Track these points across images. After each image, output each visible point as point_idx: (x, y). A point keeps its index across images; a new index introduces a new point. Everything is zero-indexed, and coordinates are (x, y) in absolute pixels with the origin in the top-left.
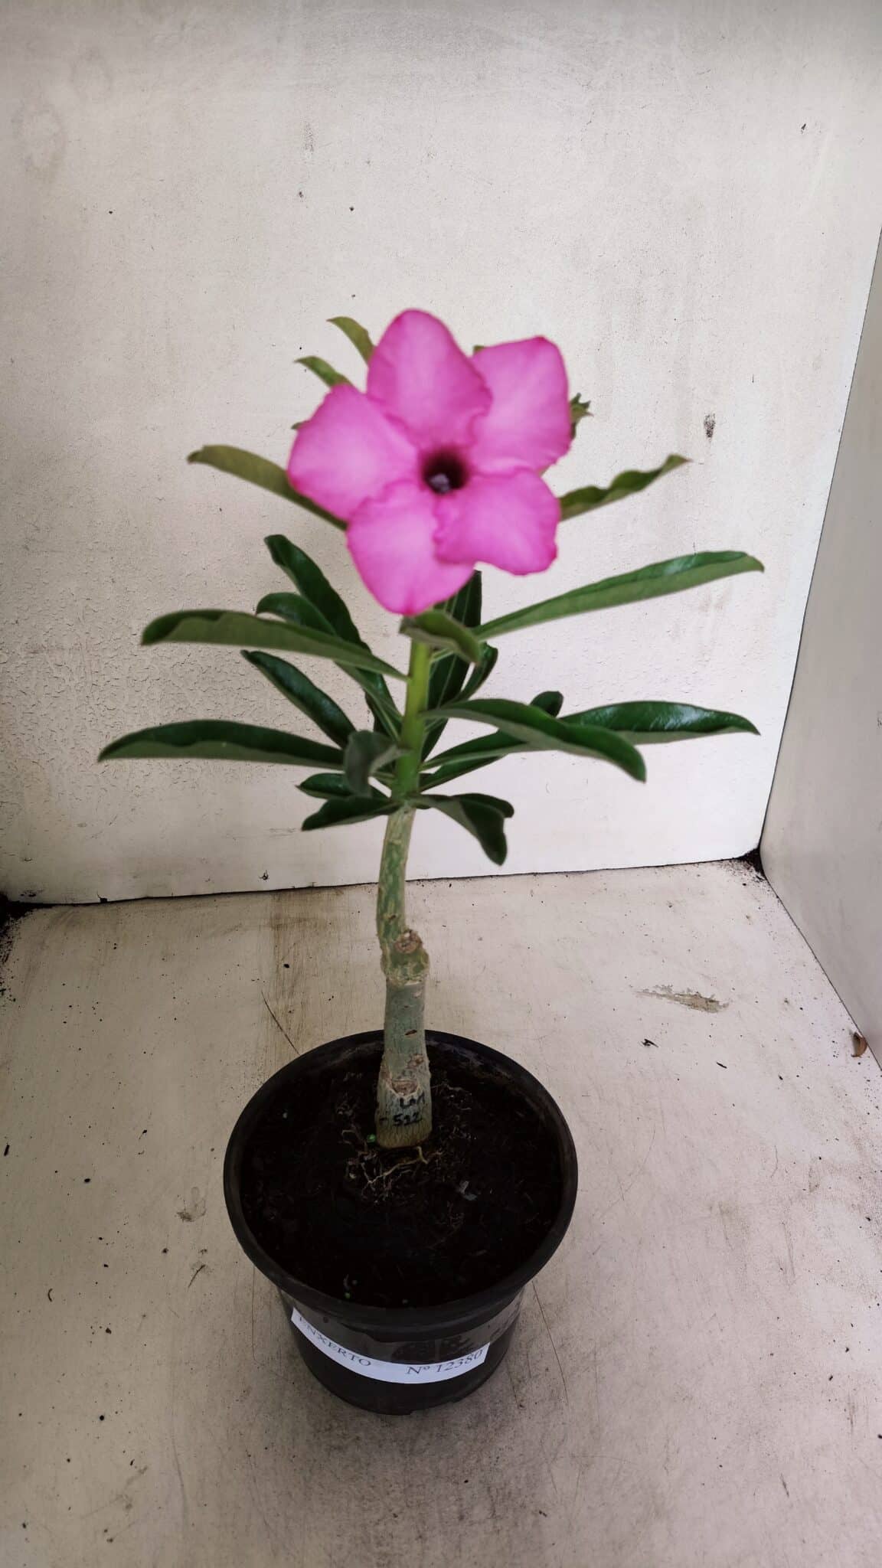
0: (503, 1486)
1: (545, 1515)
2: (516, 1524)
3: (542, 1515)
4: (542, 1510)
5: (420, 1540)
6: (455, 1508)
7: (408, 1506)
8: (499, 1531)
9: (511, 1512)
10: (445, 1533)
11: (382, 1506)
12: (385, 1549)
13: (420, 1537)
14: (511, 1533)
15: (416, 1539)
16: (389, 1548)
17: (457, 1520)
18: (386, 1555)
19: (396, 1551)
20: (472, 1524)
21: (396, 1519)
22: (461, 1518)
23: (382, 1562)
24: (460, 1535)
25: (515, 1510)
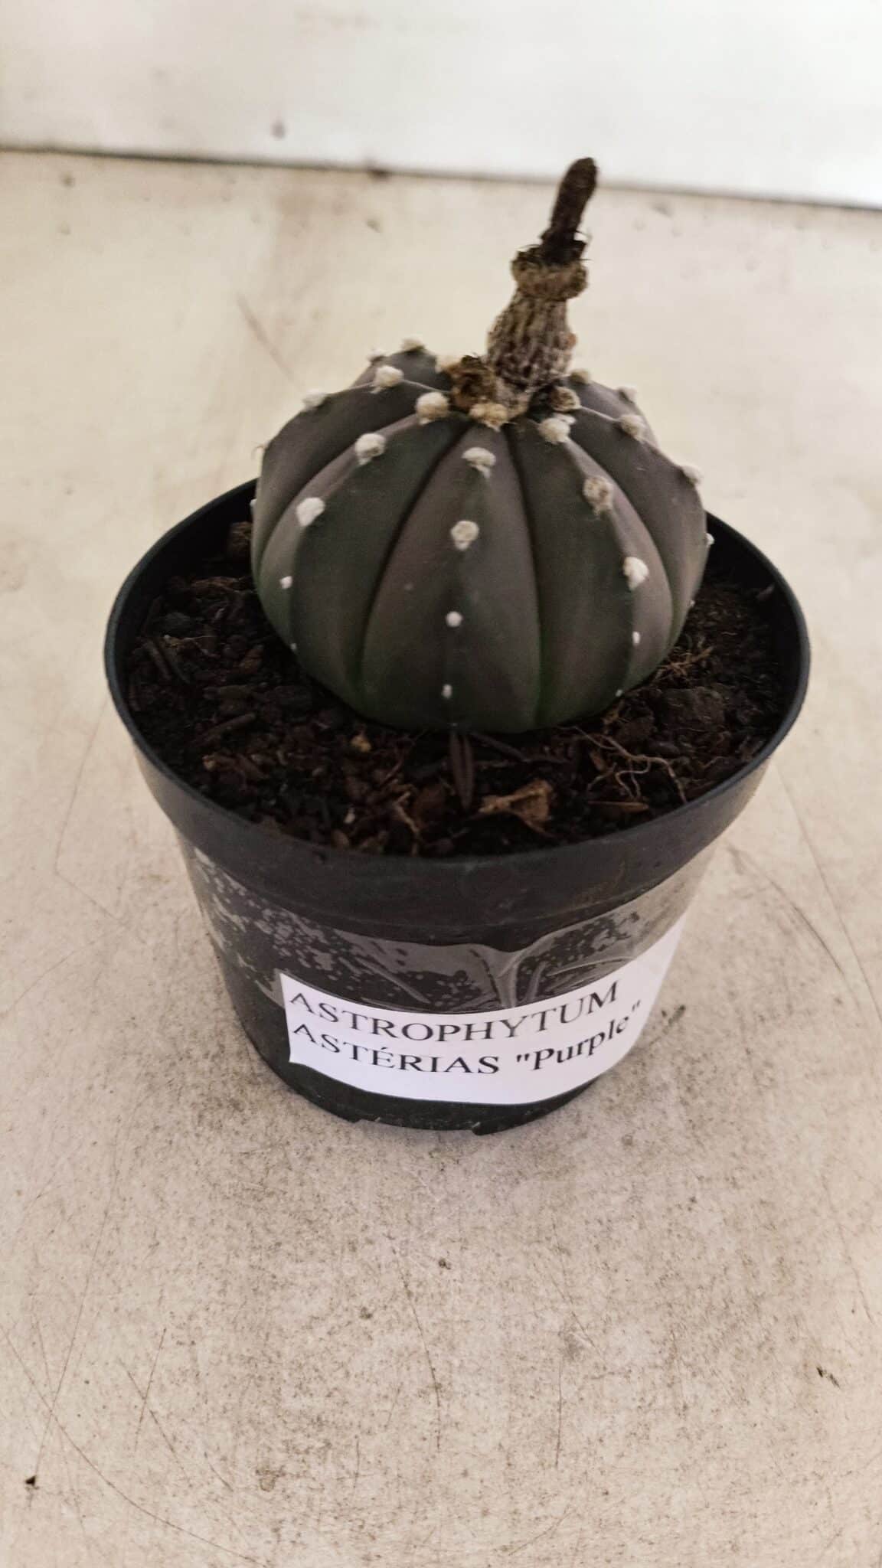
0: (706, 1280)
1: (835, 1383)
2: (742, 1398)
3: (825, 1382)
4: (828, 1367)
5: (433, 1396)
6: (554, 1322)
7: (409, 1294)
8: (685, 1407)
9: (725, 1357)
10: (514, 1389)
11: (329, 1276)
12: (318, 1404)
13: (437, 1387)
14: (726, 1419)
15: (422, 1393)
16: (330, 1404)
17: (558, 1359)
18: (319, 1422)
19: (352, 1416)
20: (602, 1372)
21: (367, 1323)
22: (572, 1350)
23: (301, 1440)
24: (560, 1404)
25: (739, 1353)
